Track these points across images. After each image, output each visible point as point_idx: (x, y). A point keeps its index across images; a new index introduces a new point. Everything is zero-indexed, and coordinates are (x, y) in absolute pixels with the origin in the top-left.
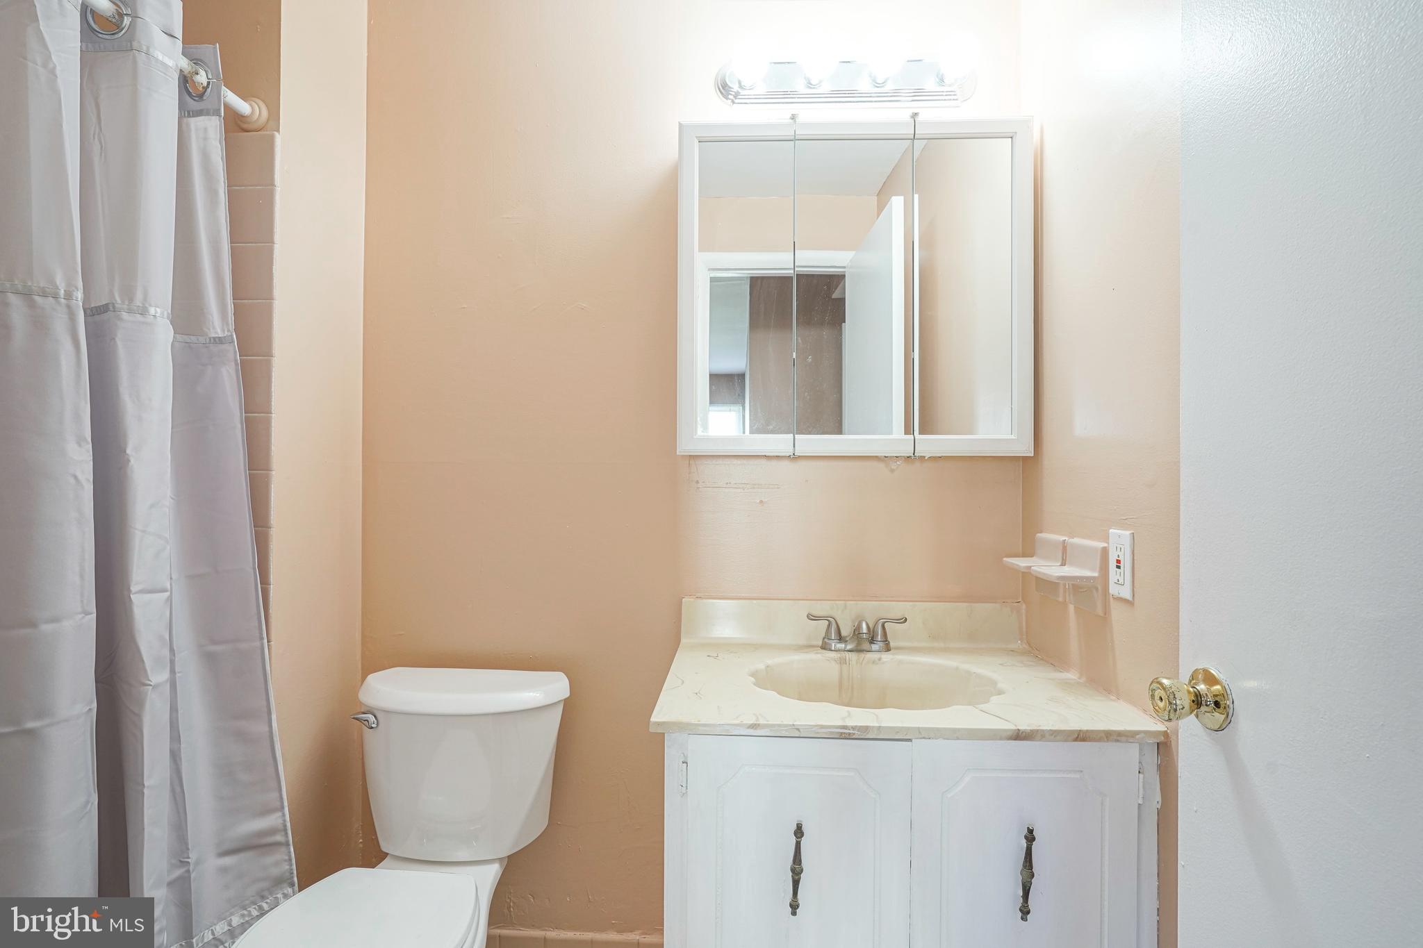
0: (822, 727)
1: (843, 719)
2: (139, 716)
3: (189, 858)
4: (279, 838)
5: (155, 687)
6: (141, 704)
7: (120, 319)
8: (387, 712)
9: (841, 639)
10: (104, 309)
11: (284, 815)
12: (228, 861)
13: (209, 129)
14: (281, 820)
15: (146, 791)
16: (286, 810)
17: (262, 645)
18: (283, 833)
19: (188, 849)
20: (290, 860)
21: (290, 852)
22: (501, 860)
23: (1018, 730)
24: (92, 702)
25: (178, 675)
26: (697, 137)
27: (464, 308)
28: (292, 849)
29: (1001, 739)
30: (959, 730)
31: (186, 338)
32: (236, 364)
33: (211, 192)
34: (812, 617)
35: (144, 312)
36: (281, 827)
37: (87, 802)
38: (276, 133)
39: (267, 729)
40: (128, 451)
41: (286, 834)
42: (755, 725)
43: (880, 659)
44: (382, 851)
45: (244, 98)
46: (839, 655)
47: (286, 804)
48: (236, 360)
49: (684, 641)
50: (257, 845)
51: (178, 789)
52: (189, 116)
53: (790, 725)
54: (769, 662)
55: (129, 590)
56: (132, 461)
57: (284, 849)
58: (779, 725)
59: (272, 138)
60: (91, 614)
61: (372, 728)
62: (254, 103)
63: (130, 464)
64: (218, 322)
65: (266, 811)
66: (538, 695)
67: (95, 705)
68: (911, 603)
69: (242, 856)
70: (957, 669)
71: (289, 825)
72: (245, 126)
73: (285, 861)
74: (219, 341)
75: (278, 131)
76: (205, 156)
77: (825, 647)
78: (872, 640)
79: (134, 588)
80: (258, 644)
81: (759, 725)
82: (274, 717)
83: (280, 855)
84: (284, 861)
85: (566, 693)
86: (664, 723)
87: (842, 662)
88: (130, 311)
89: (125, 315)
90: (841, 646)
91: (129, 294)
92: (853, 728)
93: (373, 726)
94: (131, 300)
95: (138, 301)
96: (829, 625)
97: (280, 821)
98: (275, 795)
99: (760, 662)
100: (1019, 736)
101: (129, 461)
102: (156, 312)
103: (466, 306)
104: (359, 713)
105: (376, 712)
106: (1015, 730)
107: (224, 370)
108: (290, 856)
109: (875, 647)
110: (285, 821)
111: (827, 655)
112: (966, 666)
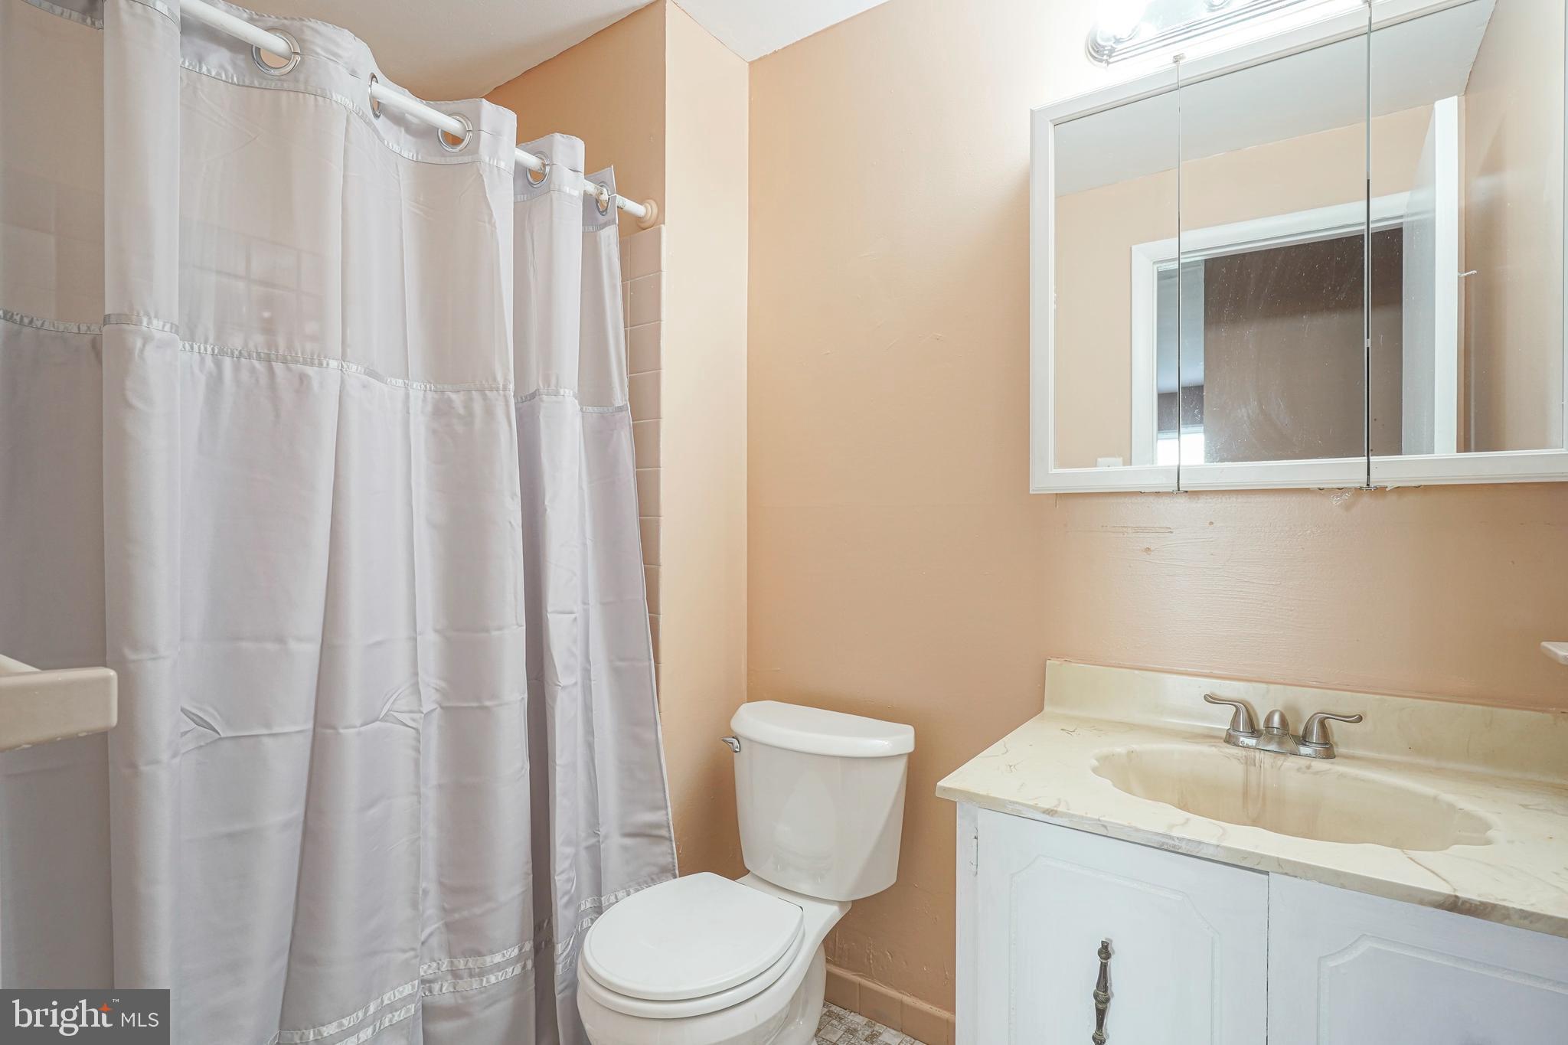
0: (1137, 830)
1: (1172, 826)
2: (553, 708)
3: (599, 831)
4: (664, 832)
5: (563, 688)
6: (554, 700)
7: (542, 401)
8: (750, 741)
9: (1254, 732)
10: (533, 396)
11: (667, 814)
12: (628, 841)
13: (609, 237)
14: (667, 816)
15: (557, 768)
16: (669, 809)
17: (650, 665)
18: (667, 829)
19: (599, 824)
20: (673, 854)
21: (672, 847)
22: (841, 904)
23: (1456, 897)
24: (524, 693)
25: (593, 682)
26: (1051, 121)
27: (828, 354)
28: (674, 845)
29: (1422, 902)
30: (1345, 874)
31: (600, 409)
32: (630, 428)
33: (614, 287)
34: (1211, 699)
35: (557, 394)
36: (665, 824)
37: (522, 768)
38: (662, 226)
39: (654, 737)
40: (546, 503)
41: (670, 831)
42: (1052, 811)
43: (1309, 767)
44: (745, 868)
45: (641, 203)
46: (1244, 753)
47: (669, 804)
48: (630, 425)
49: (1047, 708)
50: (646, 834)
51: (592, 774)
52: (601, 229)
53: (1095, 820)
54: (1135, 747)
55: (547, 611)
56: (549, 510)
57: (667, 843)
58: (1082, 817)
59: (659, 232)
60: (522, 626)
61: (736, 752)
62: (648, 205)
63: (547, 512)
64: (620, 397)
65: (655, 808)
66: (886, 743)
67: (526, 695)
68: (1378, 697)
69: (638, 840)
70: (1435, 799)
71: (671, 823)
72: (643, 225)
73: (669, 853)
74: (620, 409)
75: (664, 223)
76: (610, 259)
77: (1230, 739)
78: (1304, 740)
79: (550, 609)
80: (647, 664)
81: (1056, 812)
82: (659, 727)
83: (664, 847)
84: (667, 853)
85: (910, 747)
86: (950, 789)
87: (1249, 762)
88: (548, 394)
89: (545, 397)
90: (1252, 742)
91: (547, 382)
92: (1181, 839)
93: (737, 750)
94: (549, 386)
95: (553, 387)
96: (1238, 709)
97: (665, 818)
98: (660, 795)
99: (1120, 746)
100: (1455, 905)
101: (546, 510)
102: (565, 392)
103: (829, 352)
104: (727, 737)
105: (739, 738)
106: (1450, 896)
107: (622, 433)
108: (673, 850)
109: (1304, 750)
110: (668, 819)
111: (1227, 750)
112: (1450, 798)
